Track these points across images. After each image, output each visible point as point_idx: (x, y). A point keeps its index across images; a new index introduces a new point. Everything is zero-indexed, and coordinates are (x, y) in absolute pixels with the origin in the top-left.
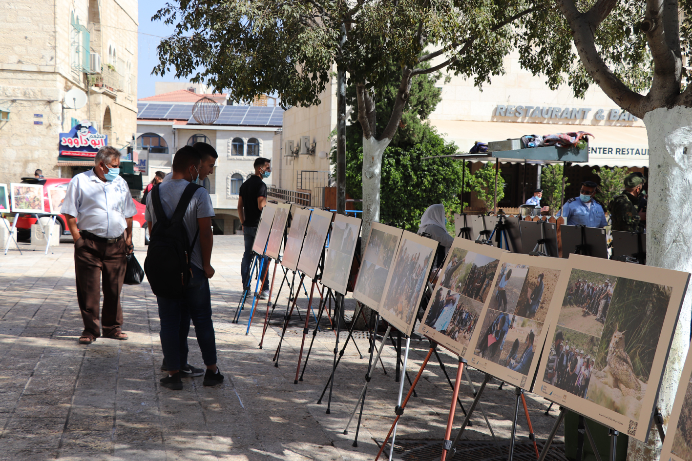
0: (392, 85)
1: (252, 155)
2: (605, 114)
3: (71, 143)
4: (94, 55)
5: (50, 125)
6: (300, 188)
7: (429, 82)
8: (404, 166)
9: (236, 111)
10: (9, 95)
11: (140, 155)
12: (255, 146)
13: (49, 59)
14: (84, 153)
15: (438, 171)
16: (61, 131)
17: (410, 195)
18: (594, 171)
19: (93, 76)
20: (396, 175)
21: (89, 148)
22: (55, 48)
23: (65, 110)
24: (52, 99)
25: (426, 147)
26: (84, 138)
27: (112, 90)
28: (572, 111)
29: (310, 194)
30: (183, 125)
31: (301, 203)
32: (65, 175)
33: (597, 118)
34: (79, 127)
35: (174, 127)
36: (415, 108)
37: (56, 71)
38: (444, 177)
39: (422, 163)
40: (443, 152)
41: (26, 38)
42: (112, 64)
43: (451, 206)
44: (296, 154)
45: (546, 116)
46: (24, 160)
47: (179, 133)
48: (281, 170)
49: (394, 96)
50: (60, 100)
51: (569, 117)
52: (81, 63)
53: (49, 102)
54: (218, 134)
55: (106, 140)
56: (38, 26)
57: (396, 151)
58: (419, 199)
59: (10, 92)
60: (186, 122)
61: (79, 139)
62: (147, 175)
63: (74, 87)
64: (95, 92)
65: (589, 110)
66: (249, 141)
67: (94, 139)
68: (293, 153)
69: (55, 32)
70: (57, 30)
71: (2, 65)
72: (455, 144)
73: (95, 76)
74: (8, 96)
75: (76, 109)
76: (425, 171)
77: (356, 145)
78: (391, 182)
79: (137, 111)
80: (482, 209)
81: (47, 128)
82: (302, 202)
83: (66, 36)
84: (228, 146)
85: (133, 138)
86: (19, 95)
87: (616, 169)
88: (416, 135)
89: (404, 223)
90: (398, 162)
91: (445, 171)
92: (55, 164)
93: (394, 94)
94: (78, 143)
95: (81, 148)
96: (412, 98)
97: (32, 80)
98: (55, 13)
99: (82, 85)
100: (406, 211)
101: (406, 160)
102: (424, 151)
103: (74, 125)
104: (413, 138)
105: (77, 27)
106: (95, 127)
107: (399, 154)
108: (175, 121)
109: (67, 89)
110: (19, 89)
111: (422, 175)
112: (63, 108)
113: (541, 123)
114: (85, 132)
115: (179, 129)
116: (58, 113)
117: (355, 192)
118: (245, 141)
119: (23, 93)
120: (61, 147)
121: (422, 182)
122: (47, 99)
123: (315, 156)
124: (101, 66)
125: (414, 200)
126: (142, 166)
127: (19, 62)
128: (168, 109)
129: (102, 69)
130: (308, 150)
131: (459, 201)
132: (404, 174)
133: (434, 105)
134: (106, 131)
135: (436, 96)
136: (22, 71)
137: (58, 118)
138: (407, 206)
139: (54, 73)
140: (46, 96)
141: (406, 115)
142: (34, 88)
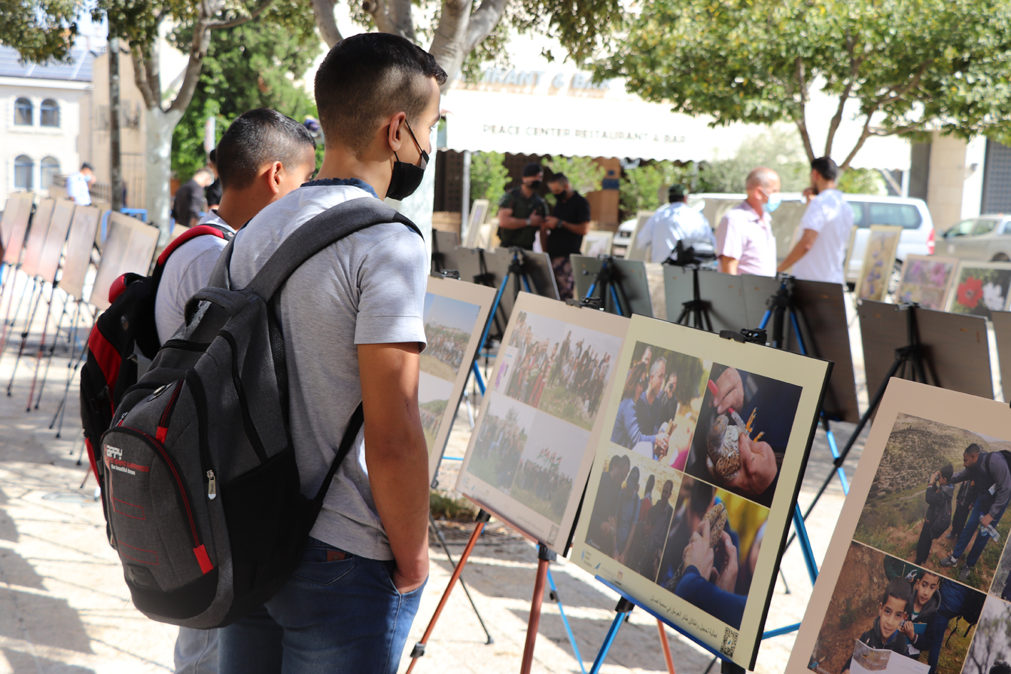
1: (48, 126)
2: (567, 80)
12: (53, 111)
18: (545, 162)
28: (520, 74)
33: (556, 84)
36: (284, 63)
45: (483, 81)
48: (91, 148)
49: (252, 44)
51: (515, 82)
65: (544, 74)
66: (42, 104)
77: (196, 116)
84: (9, 109)
87: (574, 159)
88: (285, 104)
93: (251, 41)
96: (278, 47)
113: (476, 89)
118: (37, 103)
123: (138, 130)
130: (129, 121)
133: (312, 59)
141: (269, 73)
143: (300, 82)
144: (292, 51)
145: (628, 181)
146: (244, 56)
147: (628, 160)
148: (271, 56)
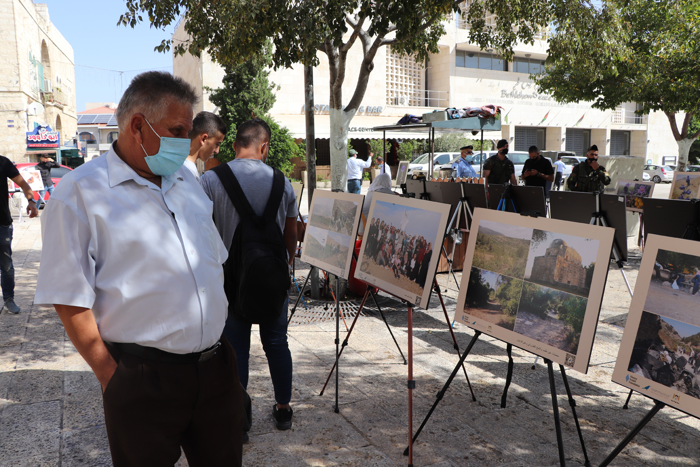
0: (245, 92)
2: (365, 109)
3: (35, 138)
4: (47, 81)
5: (19, 127)
7: (268, 90)
11: (82, 145)
13: (15, 82)
14: (44, 145)
15: (278, 145)
16: (28, 131)
18: (367, 142)
19: (47, 95)
21: (48, 141)
22: (19, 75)
23: (29, 117)
24: (19, 109)
26: (43, 135)
27: (61, 104)
30: (104, 127)
32: (33, 161)
33: (361, 111)
34: (39, 127)
35: (99, 128)
36: (261, 106)
37: (21, 91)
38: (282, 149)
40: (280, 133)
42: (59, 87)
43: (286, 166)
46: (3, 152)
47: (102, 131)
50: (25, 110)
52: (38, 86)
53: (18, 112)
55: (58, 135)
56: (6, 60)
60: (106, 125)
61: (40, 136)
62: (87, 157)
63: (34, 101)
64: (49, 106)
67: (51, 135)
69: (18, 64)
70: (19, 63)
72: (287, 128)
73: (48, 95)
75: (36, 116)
79: (77, 118)
80: (303, 167)
81: (17, 129)
83: (27, 68)
85: (77, 134)
91: (281, 145)
92: (25, 154)
94: (39, 138)
95: (42, 142)
96: (259, 99)
97: (4, 97)
98: (17, 51)
99: (40, 101)
103: (36, 126)
105: (33, 61)
106: (51, 127)
108: (99, 124)
109: (29, 102)
112: (28, 115)
114: (44, 131)
115: (102, 129)
116: (24, 119)
120: (28, 142)
124: (52, 88)
126: (83, 152)
128: (95, 118)
129: (53, 90)
131: (290, 163)
133: (272, 104)
134: (58, 131)
135: (273, 98)
137: (25, 122)
139: (19, 92)
140: (14, 108)
141: (256, 110)
142: (6, 103)
143: (266, 114)
144: (265, 100)
145: (399, 148)
146: (244, 104)
147: (399, 139)
148: (256, 103)
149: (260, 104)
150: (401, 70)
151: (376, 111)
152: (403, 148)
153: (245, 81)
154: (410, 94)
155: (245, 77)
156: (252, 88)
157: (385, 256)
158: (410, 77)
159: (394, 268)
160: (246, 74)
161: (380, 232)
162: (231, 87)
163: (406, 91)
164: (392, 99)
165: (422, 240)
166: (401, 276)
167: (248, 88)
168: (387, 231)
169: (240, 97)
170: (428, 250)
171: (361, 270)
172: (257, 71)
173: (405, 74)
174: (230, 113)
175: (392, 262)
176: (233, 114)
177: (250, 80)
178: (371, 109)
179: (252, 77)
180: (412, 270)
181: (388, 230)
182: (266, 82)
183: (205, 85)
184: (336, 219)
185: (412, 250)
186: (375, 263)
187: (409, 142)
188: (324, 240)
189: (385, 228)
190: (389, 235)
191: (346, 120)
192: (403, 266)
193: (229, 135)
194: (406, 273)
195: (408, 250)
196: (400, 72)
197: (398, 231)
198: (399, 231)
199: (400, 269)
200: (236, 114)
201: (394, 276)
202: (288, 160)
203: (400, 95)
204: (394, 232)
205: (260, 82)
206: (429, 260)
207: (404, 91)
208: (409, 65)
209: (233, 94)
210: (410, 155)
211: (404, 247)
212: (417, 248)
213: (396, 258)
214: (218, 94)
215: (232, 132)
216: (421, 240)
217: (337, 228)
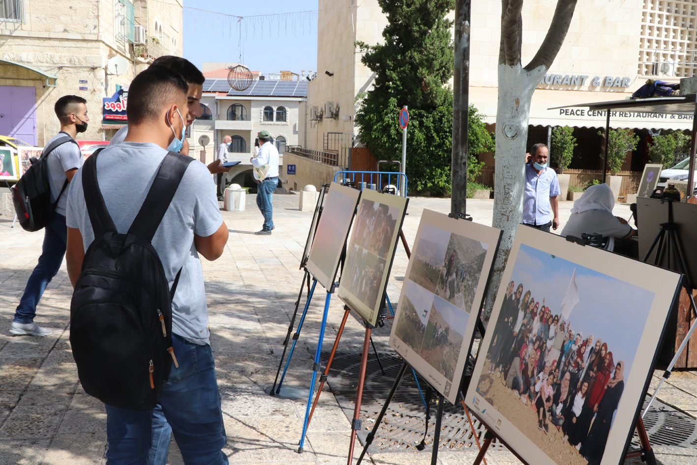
0: (415, 51)
1: (280, 121)
2: (601, 81)
3: (114, 107)
4: (139, 27)
5: (94, 90)
6: (326, 148)
7: (449, 48)
8: (427, 128)
9: (267, 85)
10: (56, 62)
12: (282, 113)
13: (93, 27)
16: (105, 97)
17: (432, 154)
18: (599, 132)
19: (138, 47)
20: (420, 135)
22: (98, 17)
23: (108, 76)
24: (96, 66)
25: (447, 110)
26: (126, 103)
28: (572, 78)
29: (338, 155)
30: (223, 97)
31: (328, 163)
33: (594, 84)
34: (122, 92)
35: (216, 98)
36: (437, 72)
37: (99, 39)
39: (444, 124)
41: (71, 8)
42: (157, 38)
43: (469, 165)
44: (320, 118)
45: (549, 83)
47: (220, 103)
48: (306, 132)
49: (417, 61)
50: (104, 66)
51: (569, 84)
52: (126, 34)
53: (93, 69)
54: (253, 104)
57: (420, 113)
58: (440, 159)
59: (56, 59)
60: (226, 94)
61: (121, 104)
63: (118, 55)
64: (141, 62)
65: (587, 77)
66: (278, 109)
68: (317, 117)
69: (97, 2)
71: (49, 34)
72: (474, 107)
73: (140, 48)
74: (55, 64)
75: (118, 75)
76: (446, 132)
77: (381, 108)
78: (415, 143)
81: (91, 93)
82: (329, 161)
83: (110, 8)
84: (261, 113)
86: (65, 62)
87: (619, 131)
88: (438, 98)
89: (426, 182)
90: (421, 124)
92: (99, 128)
93: (417, 59)
94: (120, 107)
95: (124, 112)
96: (435, 62)
97: (77, 47)
99: (128, 56)
100: (428, 171)
101: (429, 122)
102: (446, 113)
103: (117, 90)
104: (436, 101)
105: (121, 1)
107: (422, 116)
108: (217, 93)
109: (111, 56)
110: (65, 57)
111: (444, 136)
112: (106, 74)
113: (544, 89)
114: (126, 97)
115: (220, 100)
116: (101, 79)
117: (380, 153)
118: (275, 109)
119: (69, 60)
120: (105, 111)
121: (444, 142)
122: (91, 66)
123: (338, 119)
124: (145, 38)
125: (436, 160)
127: (65, 30)
128: (212, 84)
129: (146, 41)
130: (332, 114)
131: (477, 161)
132: (426, 135)
136: (68, 40)
137: (102, 84)
138: (429, 166)
139: (97, 41)
140: (90, 63)
141: (429, 79)
142: (79, 55)
143: (445, 85)
144: (444, 64)
145: (653, 144)
146: (412, 68)
147: (654, 130)
148: (430, 67)
149: (435, 69)
150: (668, 17)
151: (619, 84)
152: (660, 144)
153: (416, 34)
154: (680, 57)
155: (415, 28)
156: (426, 44)
157: (524, 372)
158: (684, 29)
159: (539, 404)
160: (417, 24)
161: (521, 314)
162: (395, 43)
163: (673, 53)
164: (647, 66)
165: (603, 352)
166: (551, 426)
167: (420, 45)
168: (533, 314)
169: (407, 59)
170: (614, 378)
171: (478, 390)
172: (434, 20)
173: (675, 25)
174: (391, 83)
175: (537, 389)
176: (395, 84)
177: (423, 33)
178: (612, 82)
179: (426, 28)
180: (574, 420)
181: (535, 314)
182: (447, 37)
183: (359, 39)
184: (449, 273)
185: (579, 370)
186: (504, 382)
187: (670, 135)
188: (426, 312)
189: (531, 308)
190: (536, 325)
191: (527, 86)
192: (557, 405)
193: (386, 114)
194: (561, 422)
195: (571, 368)
196: (665, 21)
197: (556, 320)
198: (558, 320)
199: (551, 410)
200: (398, 83)
201: (537, 424)
202: (474, 155)
203: (662, 59)
204: (547, 321)
205: (438, 37)
206: (614, 405)
207: (670, 53)
208: (682, 10)
209: (397, 54)
210: (671, 156)
211: (563, 359)
212: (590, 368)
213: (545, 382)
214: (376, 54)
215: (392, 111)
216: (600, 350)
217: (448, 293)
